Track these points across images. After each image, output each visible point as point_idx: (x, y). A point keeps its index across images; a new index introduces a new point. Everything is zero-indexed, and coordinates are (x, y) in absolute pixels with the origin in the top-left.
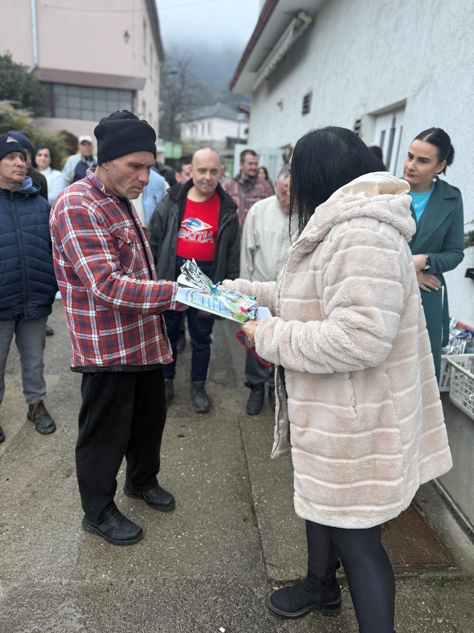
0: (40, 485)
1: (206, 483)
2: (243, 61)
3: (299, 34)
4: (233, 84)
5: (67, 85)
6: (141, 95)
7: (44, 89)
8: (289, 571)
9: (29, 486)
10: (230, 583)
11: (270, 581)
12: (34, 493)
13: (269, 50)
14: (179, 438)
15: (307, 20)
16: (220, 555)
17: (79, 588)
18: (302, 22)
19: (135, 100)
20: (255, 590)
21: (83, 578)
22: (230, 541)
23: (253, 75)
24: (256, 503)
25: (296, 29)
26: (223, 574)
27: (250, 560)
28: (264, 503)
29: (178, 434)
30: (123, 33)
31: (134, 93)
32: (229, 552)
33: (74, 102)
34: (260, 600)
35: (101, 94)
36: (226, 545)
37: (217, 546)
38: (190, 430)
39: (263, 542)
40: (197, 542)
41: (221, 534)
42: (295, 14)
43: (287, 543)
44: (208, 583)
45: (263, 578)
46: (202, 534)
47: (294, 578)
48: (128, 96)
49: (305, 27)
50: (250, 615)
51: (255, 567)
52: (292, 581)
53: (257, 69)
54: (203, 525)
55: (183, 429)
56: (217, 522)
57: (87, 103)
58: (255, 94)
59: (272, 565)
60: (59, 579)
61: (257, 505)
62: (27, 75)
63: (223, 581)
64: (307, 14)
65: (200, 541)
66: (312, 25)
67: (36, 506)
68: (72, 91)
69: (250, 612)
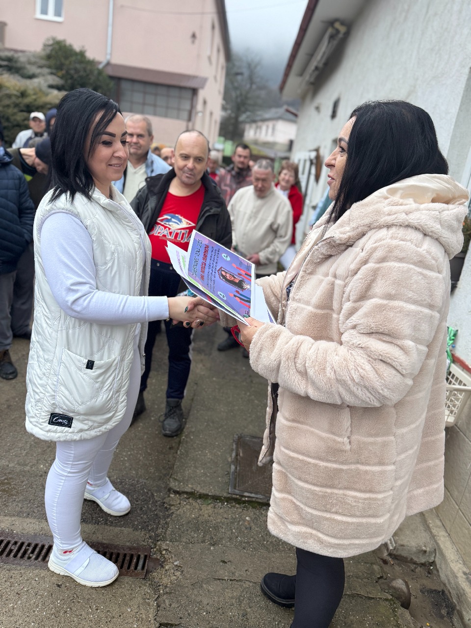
0: (16, 402)
1: (150, 419)
2: (290, 66)
3: (335, 42)
4: (282, 88)
5: (133, 81)
6: (202, 94)
7: (112, 84)
8: (187, 485)
9: (7, 401)
10: (138, 487)
11: (170, 490)
12: (9, 407)
13: (311, 55)
15: (343, 29)
16: (138, 468)
17: (21, 471)
18: (338, 31)
19: (195, 98)
20: (155, 494)
21: (27, 465)
22: (151, 460)
23: (299, 79)
24: (184, 437)
25: (332, 37)
26: (135, 480)
27: (161, 475)
28: (190, 438)
30: (190, 34)
31: (194, 91)
32: (146, 467)
33: (138, 97)
34: (156, 502)
35: (163, 91)
36: (147, 462)
37: (138, 462)
39: (176, 463)
40: (123, 457)
41: (145, 454)
42: (331, 23)
43: (195, 467)
44: (120, 484)
45: (165, 488)
46: (130, 452)
47: (189, 490)
48: (189, 94)
49: (341, 36)
50: (144, 509)
51: (163, 480)
52: (186, 493)
53: (301, 74)
54: (133, 446)
56: (146, 447)
57: (150, 99)
58: (303, 98)
59: (175, 479)
60: (7, 463)
61: (184, 439)
62: (98, 69)
63: (132, 485)
64: (343, 23)
65: (126, 456)
66: (347, 34)
67: (8, 415)
68: (137, 87)
69: (145, 507)
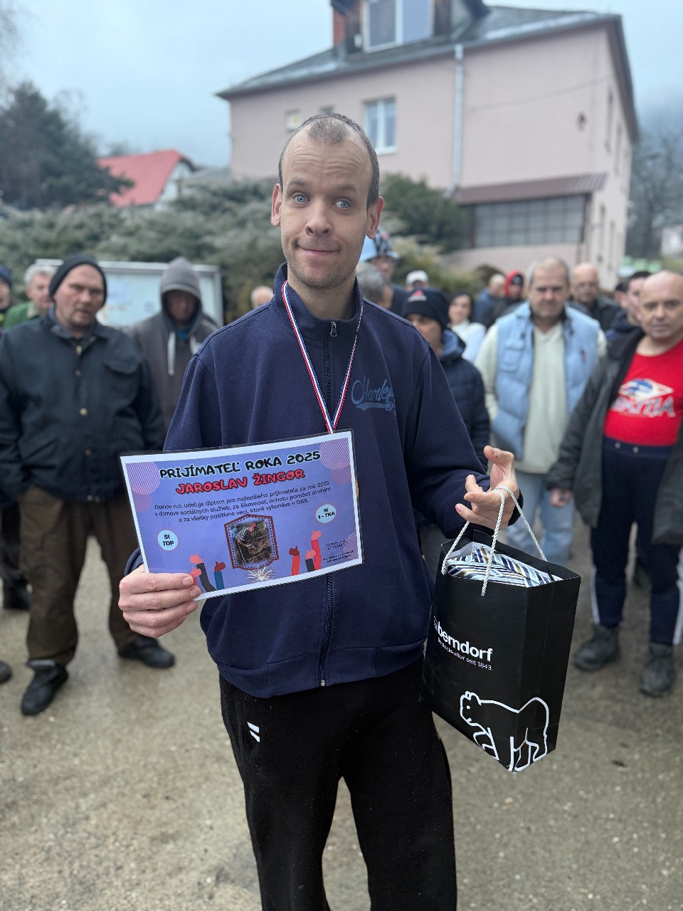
5: (493, 204)
6: (598, 198)
7: (464, 214)
14: (614, 767)
19: (589, 206)
29: (614, 758)
30: (575, 117)
31: (587, 197)
33: (501, 225)
35: (538, 207)
38: (637, 756)
48: (579, 203)
55: (624, 750)
57: (519, 223)
62: (443, 200)
68: (500, 210)
